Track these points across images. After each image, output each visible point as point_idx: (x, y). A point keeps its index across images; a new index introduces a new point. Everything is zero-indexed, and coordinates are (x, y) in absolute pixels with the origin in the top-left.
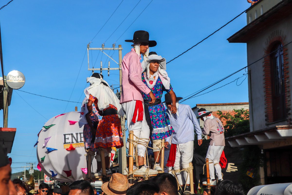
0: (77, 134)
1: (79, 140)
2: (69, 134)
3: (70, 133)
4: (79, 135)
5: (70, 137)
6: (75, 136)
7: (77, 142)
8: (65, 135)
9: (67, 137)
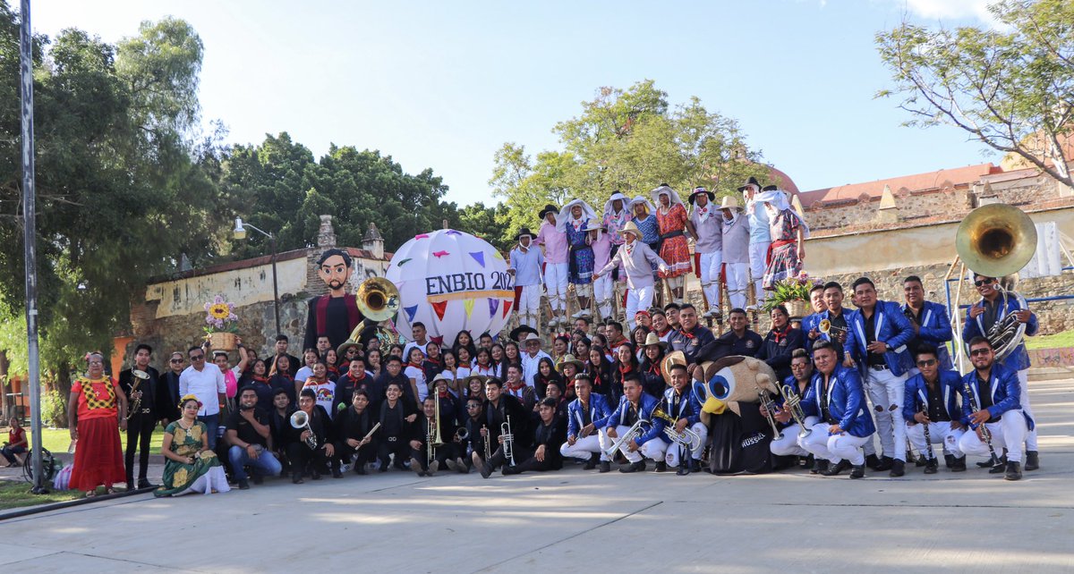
0: (448, 277)
1: (452, 288)
2: (435, 278)
3: (436, 276)
4: (452, 278)
5: (437, 282)
6: (445, 280)
7: (449, 291)
8: (428, 279)
9: (431, 282)
